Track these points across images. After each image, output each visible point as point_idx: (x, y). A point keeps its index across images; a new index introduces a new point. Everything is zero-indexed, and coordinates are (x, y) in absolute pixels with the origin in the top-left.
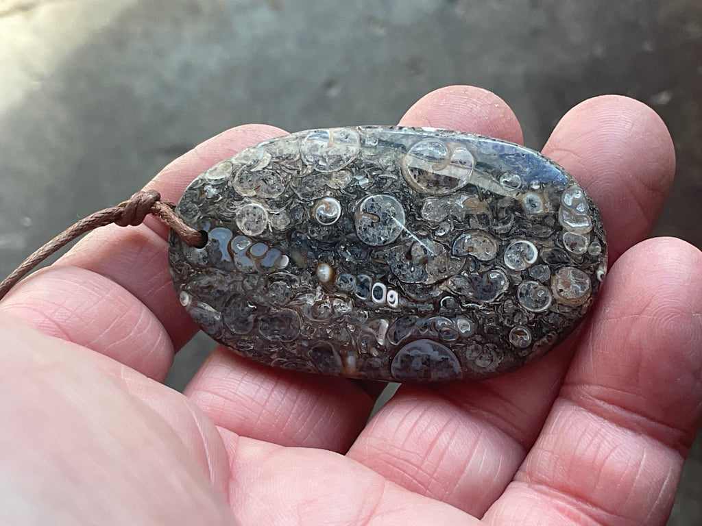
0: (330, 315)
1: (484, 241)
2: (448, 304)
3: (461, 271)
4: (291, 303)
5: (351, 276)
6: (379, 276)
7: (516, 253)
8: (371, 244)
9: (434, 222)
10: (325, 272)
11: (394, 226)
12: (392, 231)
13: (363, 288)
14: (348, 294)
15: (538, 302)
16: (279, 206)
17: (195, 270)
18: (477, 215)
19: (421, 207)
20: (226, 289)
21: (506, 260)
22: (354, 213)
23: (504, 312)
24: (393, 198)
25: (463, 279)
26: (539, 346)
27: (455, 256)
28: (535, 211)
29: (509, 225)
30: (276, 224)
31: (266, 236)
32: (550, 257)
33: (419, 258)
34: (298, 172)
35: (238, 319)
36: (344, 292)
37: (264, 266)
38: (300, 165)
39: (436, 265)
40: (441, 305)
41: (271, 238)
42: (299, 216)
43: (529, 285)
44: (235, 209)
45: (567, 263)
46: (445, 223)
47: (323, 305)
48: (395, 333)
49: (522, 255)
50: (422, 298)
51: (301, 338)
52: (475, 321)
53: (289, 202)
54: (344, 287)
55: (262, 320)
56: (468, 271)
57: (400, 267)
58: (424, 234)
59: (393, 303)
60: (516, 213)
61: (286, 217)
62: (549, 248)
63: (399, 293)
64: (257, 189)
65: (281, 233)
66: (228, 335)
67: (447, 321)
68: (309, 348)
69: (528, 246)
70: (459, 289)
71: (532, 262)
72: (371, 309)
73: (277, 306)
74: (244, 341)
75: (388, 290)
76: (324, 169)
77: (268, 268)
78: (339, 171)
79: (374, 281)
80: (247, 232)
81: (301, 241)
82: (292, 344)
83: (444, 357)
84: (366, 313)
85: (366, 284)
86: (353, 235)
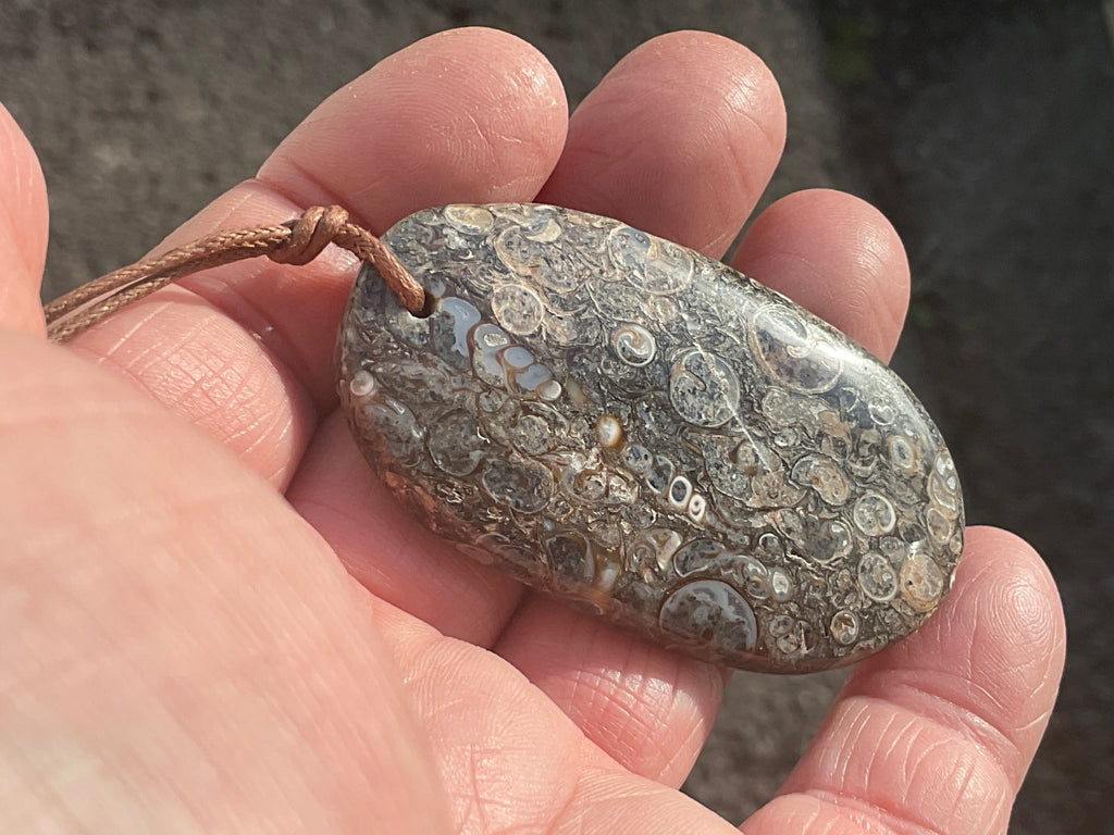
0: (601, 496)
1: (835, 477)
2: (769, 544)
3: (797, 505)
4: (545, 457)
5: (647, 453)
6: (686, 468)
7: (869, 510)
8: (686, 417)
9: (777, 423)
10: (610, 430)
11: (722, 406)
12: (718, 411)
13: (659, 476)
14: (636, 475)
15: (881, 588)
16: (564, 307)
17: (400, 346)
18: (834, 438)
19: (764, 395)
20: (446, 395)
21: (855, 513)
22: (672, 364)
23: (837, 585)
24: (730, 367)
25: (796, 518)
26: (862, 649)
27: (794, 481)
28: (903, 463)
29: (870, 468)
30: (554, 331)
31: (534, 341)
32: (909, 533)
33: (747, 465)
34: (602, 272)
35: (453, 448)
36: (632, 472)
37: (519, 385)
38: (604, 262)
39: (766, 484)
40: (760, 542)
41: (542, 347)
42: (592, 334)
43: (876, 559)
44: (492, 282)
45: (925, 549)
46: (791, 431)
47: (594, 478)
48: (687, 557)
49: (877, 515)
50: (737, 522)
51: (545, 515)
52: (798, 583)
53: (581, 308)
54: (633, 464)
55: (493, 465)
56: (805, 509)
57: (719, 467)
58: (759, 434)
59: (696, 514)
60: (882, 456)
61: (571, 327)
62: (909, 519)
63: (708, 503)
64: (535, 267)
65: (559, 347)
66: (425, 468)
67: (760, 567)
68: (554, 532)
69: (887, 508)
70: (789, 530)
71: (888, 529)
72: (663, 512)
73: (523, 452)
74: (452, 486)
75: (694, 493)
76: (640, 285)
77: (525, 391)
78: (660, 296)
79: (678, 472)
80: (505, 324)
81: (587, 371)
82: (528, 519)
83: (741, 619)
84: (655, 513)
85: (665, 472)
86: (662, 393)
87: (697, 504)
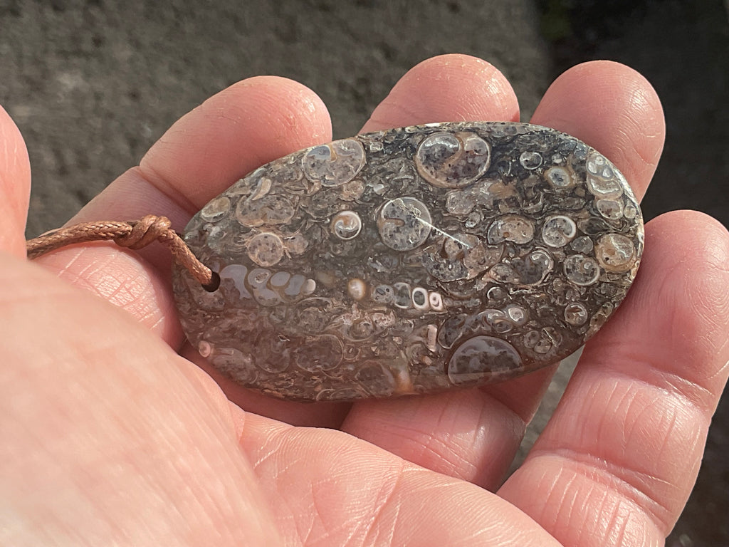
0: (372, 332)
1: (518, 224)
2: (495, 295)
3: (502, 259)
4: (326, 329)
5: (386, 287)
6: (416, 281)
7: (553, 230)
8: (401, 250)
9: (462, 215)
10: (357, 288)
11: (421, 227)
12: (420, 232)
13: (402, 297)
14: (388, 305)
15: (588, 275)
16: (293, 230)
17: (212, 315)
18: (506, 200)
19: (445, 202)
20: (251, 328)
21: (544, 238)
22: (375, 222)
23: (555, 292)
24: (414, 199)
25: (505, 267)
26: (596, 320)
27: (492, 244)
28: (563, 184)
29: (540, 203)
30: (294, 249)
31: (284, 263)
32: (588, 228)
33: (455, 254)
34: (306, 191)
35: (271, 357)
36: (383, 304)
37: (289, 296)
38: (305, 183)
39: (475, 258)
40: (489, 297)
41: (291, 264)
42: (317, 236)
43: (574, 259)
45: (606, 230)
46: (474, 213)
47: (362, 323)
48: (446, 336)
49: (560, 230)
50: (466, 294)
51: (345, 363)
52: (527, 306)
53: (303, 223)
54: (382, 299)
55: (298, 352)
56: (508, 257)
57: (437, 267)
58: (454, 228)
59: (437, 305)
60: (545, 190)
61: (302, 239)
62: (585, 219)
63: (441, 294)
64: (264, 216)
65: (301, 257)
66: (263, 377)
67: (497, 312)
68: (356, 370)
69: (565, 221)
70: (504, 278)
71: (572, 235)
72: (415, 317)
73: (312, 334)
74: (283, 379)
75: (429, 293)
76: (334, 184)
77: (294, 297)
78: (349, 182)
79: (413, 286)
80: (262, 264)
81: (325, 260)
82: (336, 371)
83: (502, 350)
84: (410, 321)
85: (404, 292)
86: (379, 244)
87: (435, 299)
